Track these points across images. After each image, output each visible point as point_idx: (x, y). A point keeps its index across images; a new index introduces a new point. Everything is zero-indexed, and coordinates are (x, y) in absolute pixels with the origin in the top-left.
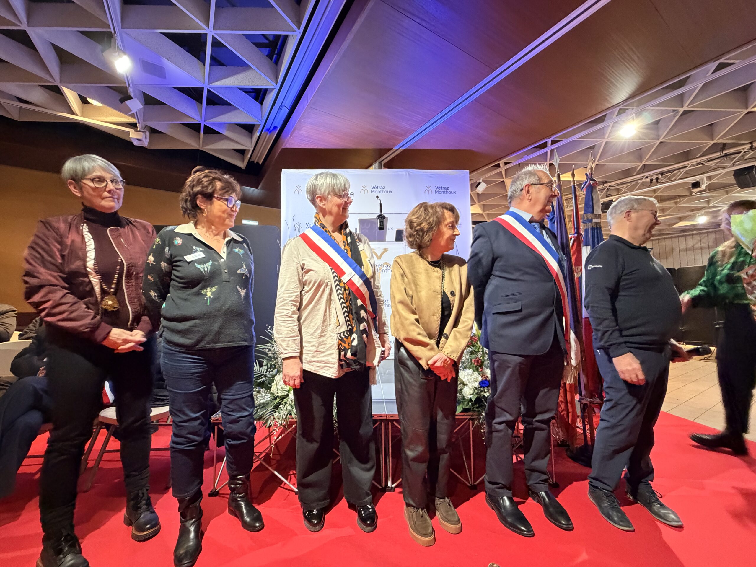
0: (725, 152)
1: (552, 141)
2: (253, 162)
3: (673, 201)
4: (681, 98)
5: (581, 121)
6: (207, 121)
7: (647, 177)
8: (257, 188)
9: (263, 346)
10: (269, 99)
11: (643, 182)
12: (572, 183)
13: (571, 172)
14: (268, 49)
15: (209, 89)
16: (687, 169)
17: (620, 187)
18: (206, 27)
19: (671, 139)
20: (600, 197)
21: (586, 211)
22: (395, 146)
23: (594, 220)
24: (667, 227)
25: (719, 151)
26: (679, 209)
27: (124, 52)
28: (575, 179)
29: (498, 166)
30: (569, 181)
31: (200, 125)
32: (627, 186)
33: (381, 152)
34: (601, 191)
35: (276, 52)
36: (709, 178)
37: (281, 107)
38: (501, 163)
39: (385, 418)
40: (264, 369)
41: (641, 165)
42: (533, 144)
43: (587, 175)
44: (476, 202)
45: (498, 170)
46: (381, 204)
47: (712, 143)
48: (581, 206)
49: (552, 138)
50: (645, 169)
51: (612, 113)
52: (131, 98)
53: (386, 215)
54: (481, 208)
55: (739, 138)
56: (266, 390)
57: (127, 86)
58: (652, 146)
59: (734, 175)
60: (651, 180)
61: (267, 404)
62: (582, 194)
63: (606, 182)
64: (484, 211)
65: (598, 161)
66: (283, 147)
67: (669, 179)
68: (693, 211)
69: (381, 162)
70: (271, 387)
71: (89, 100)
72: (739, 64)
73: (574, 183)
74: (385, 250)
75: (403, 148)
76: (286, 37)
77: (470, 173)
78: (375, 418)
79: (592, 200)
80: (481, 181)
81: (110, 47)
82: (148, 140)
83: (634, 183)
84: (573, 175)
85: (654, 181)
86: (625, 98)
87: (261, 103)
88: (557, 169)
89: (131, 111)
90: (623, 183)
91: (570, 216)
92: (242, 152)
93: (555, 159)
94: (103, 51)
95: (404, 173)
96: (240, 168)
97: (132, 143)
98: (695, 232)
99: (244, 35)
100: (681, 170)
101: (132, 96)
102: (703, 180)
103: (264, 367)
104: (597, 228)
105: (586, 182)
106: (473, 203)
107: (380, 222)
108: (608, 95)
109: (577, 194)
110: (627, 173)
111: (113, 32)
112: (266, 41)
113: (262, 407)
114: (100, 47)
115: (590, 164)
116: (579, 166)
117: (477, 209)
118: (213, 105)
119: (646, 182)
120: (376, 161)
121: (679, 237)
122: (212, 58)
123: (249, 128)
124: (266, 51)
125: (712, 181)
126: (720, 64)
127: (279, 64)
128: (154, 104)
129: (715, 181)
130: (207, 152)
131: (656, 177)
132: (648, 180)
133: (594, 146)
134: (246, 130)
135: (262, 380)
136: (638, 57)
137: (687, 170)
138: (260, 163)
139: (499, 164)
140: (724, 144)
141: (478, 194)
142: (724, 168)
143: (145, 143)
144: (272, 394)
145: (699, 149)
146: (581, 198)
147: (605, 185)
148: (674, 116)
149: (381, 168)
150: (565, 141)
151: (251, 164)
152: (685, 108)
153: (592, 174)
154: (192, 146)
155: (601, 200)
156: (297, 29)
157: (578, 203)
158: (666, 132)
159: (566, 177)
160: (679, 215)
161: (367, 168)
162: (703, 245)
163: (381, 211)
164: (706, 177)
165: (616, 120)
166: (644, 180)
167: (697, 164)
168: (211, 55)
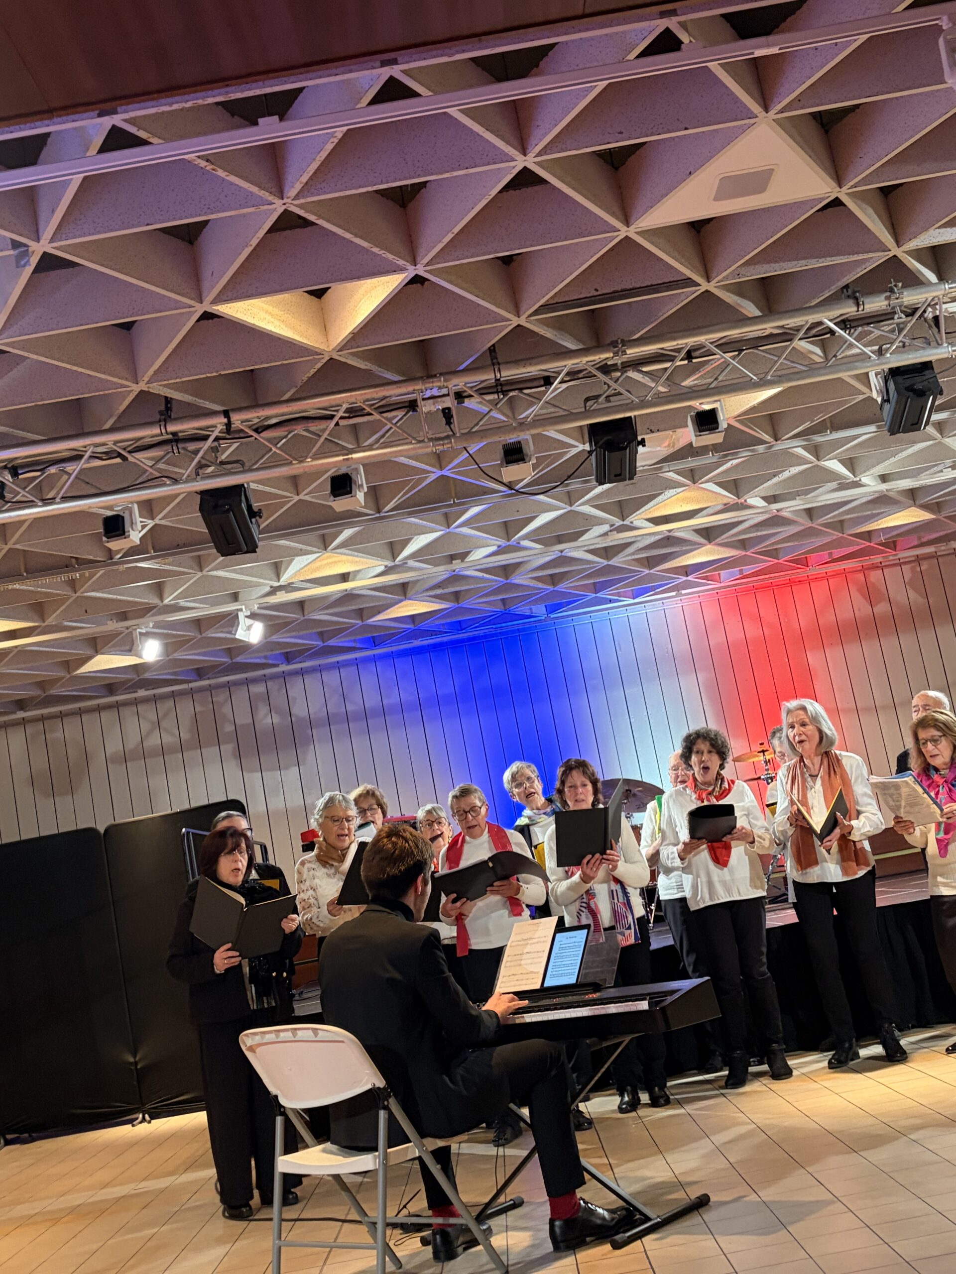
3: (63, 577)
4: (30, 205)
16: (82, 464)
24: (62, 673)
25: (158, 422)
26: (88, 608)
36: (147, 508)
47: (135, 389)
59: (202, 508)
67: (38, 492)
68: (123, 616)
72: (160, 150)
98: (142, 693)
100: (68, 468)
102: (131, 511)
121: (99, 709)
125: (155, 521)
126: (115, 130)
137: (82, 471)
140: (167, 402)
142: (175, 480)
145: (106, 403)
148: (20, 264)
152: (45, 246)
160: (89, 629)
162: (168, 739)
164: (139, 503)
167: (110, 455)
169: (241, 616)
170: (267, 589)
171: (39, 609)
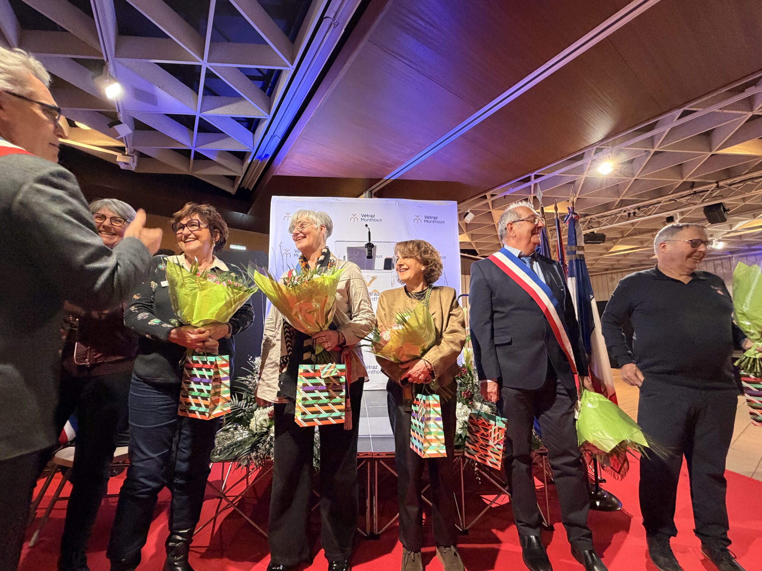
0: (694, 190)
1: (535, 175)
2: (244, 188)
3: (651, 234)
4: (652, 141)
5: (562, 158)
6: (198, 148)
7: (625, 211)
8: (246, 213)
9: (243, 378)
10: (261, 129)
11: (621, 216)
12: (555, 216)
13: (554, 205)
14: (262, 82)
15: (202, 117)
16: (661, 204)
17: (600, 220)
18: (200, 60)
19: (646, 176)
20: (582, 229)
21: (569, 244)
22: (385, 176)
23: (577, 252)
24: (646, 258)
25: (689, 189)
27: (116, 80)
28: (558, 212)
29: (485, 197)
30: (553, 213)
31: (190, 151)
32: (607, 220)
33: (372, 182)
34: (583, 223)
35: (270, 85)
36: (682, 213)
37: (272, 137)
38: (488, 194)
39: (371, 456)
40: (244, 402)
41: (619, 199)
42: (517, 178)
43: (569, 208)
44: (465, 231)
45: (485, 202)
46: (369, 233)
47: (682, 181)
48: (565, 237)
49: (535, 173)
50: (623, 203)
51: (591, 151)
52: (120, 123)
53: (375, 244)
54: (469, 237)
55: (705, 177)
56: (244, 426)
57: (117, 111)
58: (628, 183)
59: (705, 211)
60: (629, 214)
61: (245, 442)
62: (565, 226)
63: (587, 215)
64: (472, 240)
65: (579, 195)
66: (274, 175)
67: (645, 213)
69: (371, 191)
70: (250, 423)
71: (77, 123)
72: (702, 112)
73: (557, 216)
74: (374, 278)
75: (393, 178)
76: (280, 72)
77: (458, 203)
78: (361, 456)
79: (575, 232)
80: (468, 211)
81: (102, 74)
82: (135, 164)
83: (614, 216)
84: (556, 209)
85: (632, 215)
86: (601, 138)
87: (254, 132)
88: (541, 203)
89: (119, 135)
90: (603, 217)
91: (554, 246)
92: (233, 179)
93: (538, 193)
94: (93, 78)
95: (394, 202)
96: (229, 194)
97: (119, 166)
99: (237, 68)
100: (656, 206)
101: (122, 120)
102: (676, 215)
103: (243, 401)
104: (581, 260)
105: (568, 216)
106: (461, 232)
107: (369, 251)
108: (584, 135)
109: (561, 225)
110: (607, 207)
111: (105, 60)
112: (260, 75)
113: (239, 446)
114: (91, 74)
115: (572, 199)
116: (561, 200)
117: (465, 238)
118: (205, 132)
119: (624, 216)
120: (366, 190)
122: (206, 88)
123: (241, 156)
124: (260, 83)
125: (684, 216)
126: (685, 111)
127: (272, 96)
128: (144, 130)
129: (687, 217)
130: (197, 177)
131: (633, 211)
132: (626, 214)
133: (575, 181)
134: (238, 157)
135: (240, 415)
136: (611, 102)
137: (661, 206)
138: (251, 190)
139: (486, 196)
140: (693, 183)
141: (466, 224)
142: (694, 204)
143: (133, 167)
144: (251, 431)
145: (671, 187)
146: (564, 229)
147: (587, 218)
148: (647, 156)
149: (372, 197)
150: (547, 176)
151: (241, 190)
152: (656, 149)
153: (573, 208)
154: (181, 171)
155: (583, 232)
156: (290, 65)
157: (562, 234)
158: (640, 171)
159: (550, 209)
161: (357, 196)
163: (370, 240)
164: (679, 213)
165: (595, 157)
166: (623, 214)
167: (670, 200)
168: (204, 85)
169: (714, 241)
170: (726, 232)
171: (642, 242)
